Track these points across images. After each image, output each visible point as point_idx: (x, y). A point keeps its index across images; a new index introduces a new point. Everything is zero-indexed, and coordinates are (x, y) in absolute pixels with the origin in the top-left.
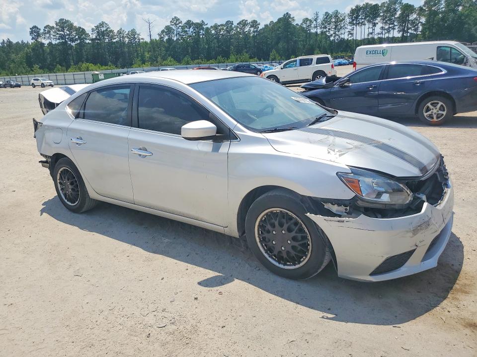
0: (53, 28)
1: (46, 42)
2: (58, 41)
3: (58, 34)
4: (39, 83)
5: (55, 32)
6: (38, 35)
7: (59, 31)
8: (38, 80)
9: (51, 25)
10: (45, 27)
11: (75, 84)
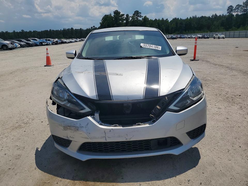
0: (241, 6)
1: (235, 14)
2: (242, 13)
3: (243, 9)
4: (217, 36)
5: (241, 8)
6: (232, 10)
7: (244, 7)
8: (217, 35)
9: (240, 4)
10: (237, 6)
11: (239, 38)
